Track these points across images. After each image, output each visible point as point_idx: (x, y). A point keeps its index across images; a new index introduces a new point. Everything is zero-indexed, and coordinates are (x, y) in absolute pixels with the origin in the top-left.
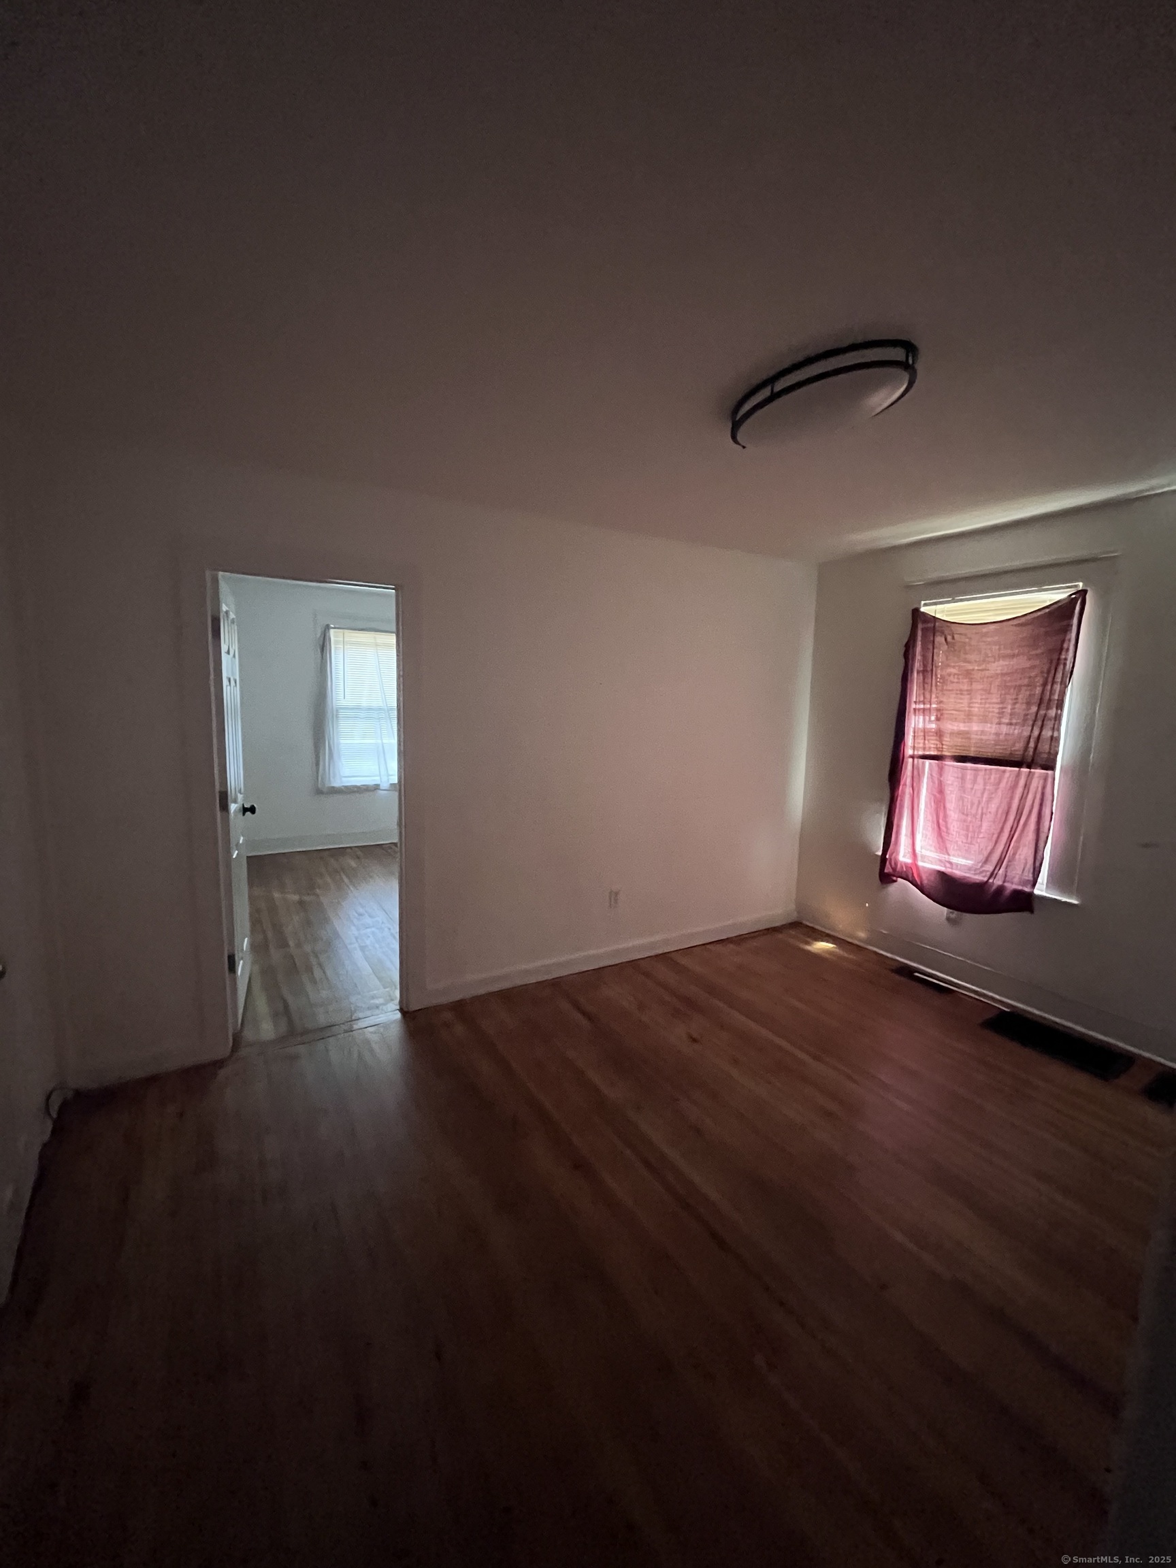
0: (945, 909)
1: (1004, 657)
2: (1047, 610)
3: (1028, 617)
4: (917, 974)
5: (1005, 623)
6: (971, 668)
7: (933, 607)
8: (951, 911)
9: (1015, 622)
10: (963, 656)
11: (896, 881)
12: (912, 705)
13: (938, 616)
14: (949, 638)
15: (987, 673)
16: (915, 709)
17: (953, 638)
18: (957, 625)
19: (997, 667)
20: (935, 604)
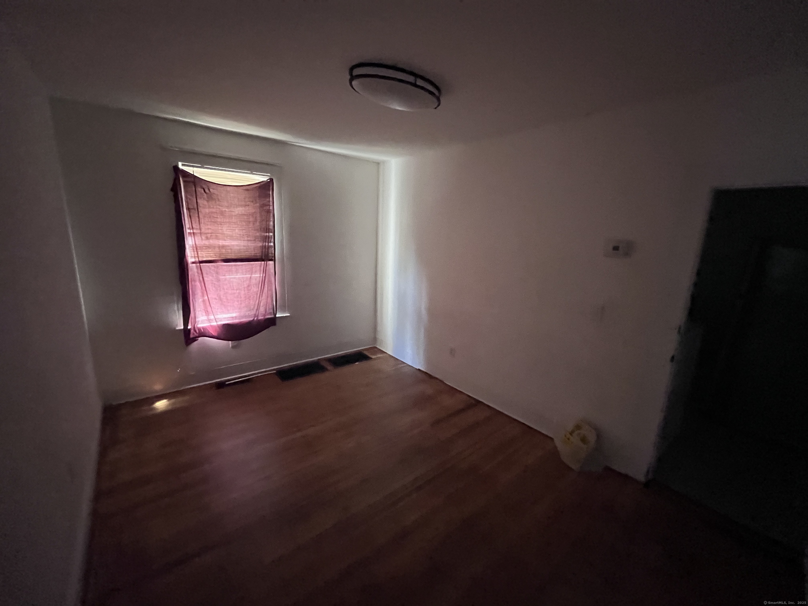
0: (230, 342)
1: (241, 206)
2: (257, 185)
3: (250, 187)
4: (227, 383)
5: (239, 187)
6: (224, 209)
7: (191, 168)
8: (234, 342)
9: (245, 188)
10: (217, 203)
11: (198, 340)
12: (187, 231)
13: (195, 174)
14: (207, 191)
15: (233, 213)
16: (189, 233)
17: (209, 190)
18: (211, 183)
19: (239, 210)
20: (193, 166)
